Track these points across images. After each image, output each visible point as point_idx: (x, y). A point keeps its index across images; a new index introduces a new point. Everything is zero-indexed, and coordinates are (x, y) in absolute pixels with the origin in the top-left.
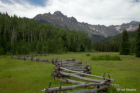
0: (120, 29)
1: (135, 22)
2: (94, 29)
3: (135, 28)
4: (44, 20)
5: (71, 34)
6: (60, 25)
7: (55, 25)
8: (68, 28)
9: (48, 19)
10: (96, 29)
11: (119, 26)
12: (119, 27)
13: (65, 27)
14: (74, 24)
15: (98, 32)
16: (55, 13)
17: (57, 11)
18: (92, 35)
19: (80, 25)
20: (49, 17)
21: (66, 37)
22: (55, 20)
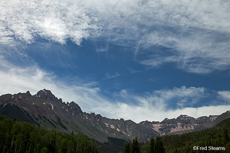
0: (160, 129)
1: (185, 118)
2: (112, 127)
3: (187, 128)
4: (16, 107)
5: (64, 140)
6: (48, 116)
7: (37, 116)
8: (63, 122)
9: (25, 103)
10: (117, 126)
11: (158, 123)
12: (159, 125)
13: (56, 121)
14: (75, 115)
15: (121, 133)
16: (40, 92)
17: (44, 89)
18: (108, 138)
19: (86, 118)
20: (26, 100)
21: (55, 145)
22: (38, 106)
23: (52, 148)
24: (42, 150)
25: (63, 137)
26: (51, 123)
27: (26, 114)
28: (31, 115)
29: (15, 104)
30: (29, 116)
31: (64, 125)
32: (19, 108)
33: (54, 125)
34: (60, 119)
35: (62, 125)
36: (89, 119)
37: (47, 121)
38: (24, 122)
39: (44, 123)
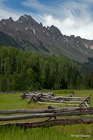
2: (92, 48)
5: (46, 62)
6: (30, 41)
7: (21, 41)
8: (45, 46)
9: (9, 29)
13: (39, 45)
14: (55, 39)
16: (21, 18)
17: (25, 15)
18: (89, 58)
19: (66, 41)
20: (10, 26)
21: (39, 66)
22: (21, 31)
23: (36, 69)
24: (28, 71)
25: (45, 59)
26: (34, 46)
27: (11, 39)
28: (16, 40)
30: (14, 41)
31: (47, 48)
32: (4, 33)
33: (37, 49)
34: (42, 43)
35: (44, 48)
36: (69, 41)
37: (30, 45)
38: (10, 47)
39: (28, 47)
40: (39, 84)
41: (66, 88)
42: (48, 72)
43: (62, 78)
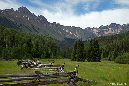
1: (114, 25)
2: (67, 31)
3: (115, 31)
4: (5, 18)
6: (26, 25)
7: (19, 25)
8: (36, 28)
9: (10, 16)
10: (70, 31)
12: (97, 30)
13: (32, 28)
14: (43, 24)
15: (73, 35)
16: (19, 9)
17: (23, 7)
18: (65, 38)
19: (50, 26)
20: (11, 14)
21: (31, 42)
22: (19, 18)
23: (29, 44)
24: (23, 45)
25: (35, 38)
26: (28, 29)
27: (11, 23)
28: (15, 24)
29: (4, 16)
30: (14, 24)
31: (37, 30)
32: (7, 19)
33: (30, 30)
34: (34, 26)
35: (35, 30)
36: (52, 26)
37: (25, 28)
38: (11, 28)
39: (24, 29)
40: (31, 54)
41: (49, 57)
42: (37, 46)
43: (47, 51)
